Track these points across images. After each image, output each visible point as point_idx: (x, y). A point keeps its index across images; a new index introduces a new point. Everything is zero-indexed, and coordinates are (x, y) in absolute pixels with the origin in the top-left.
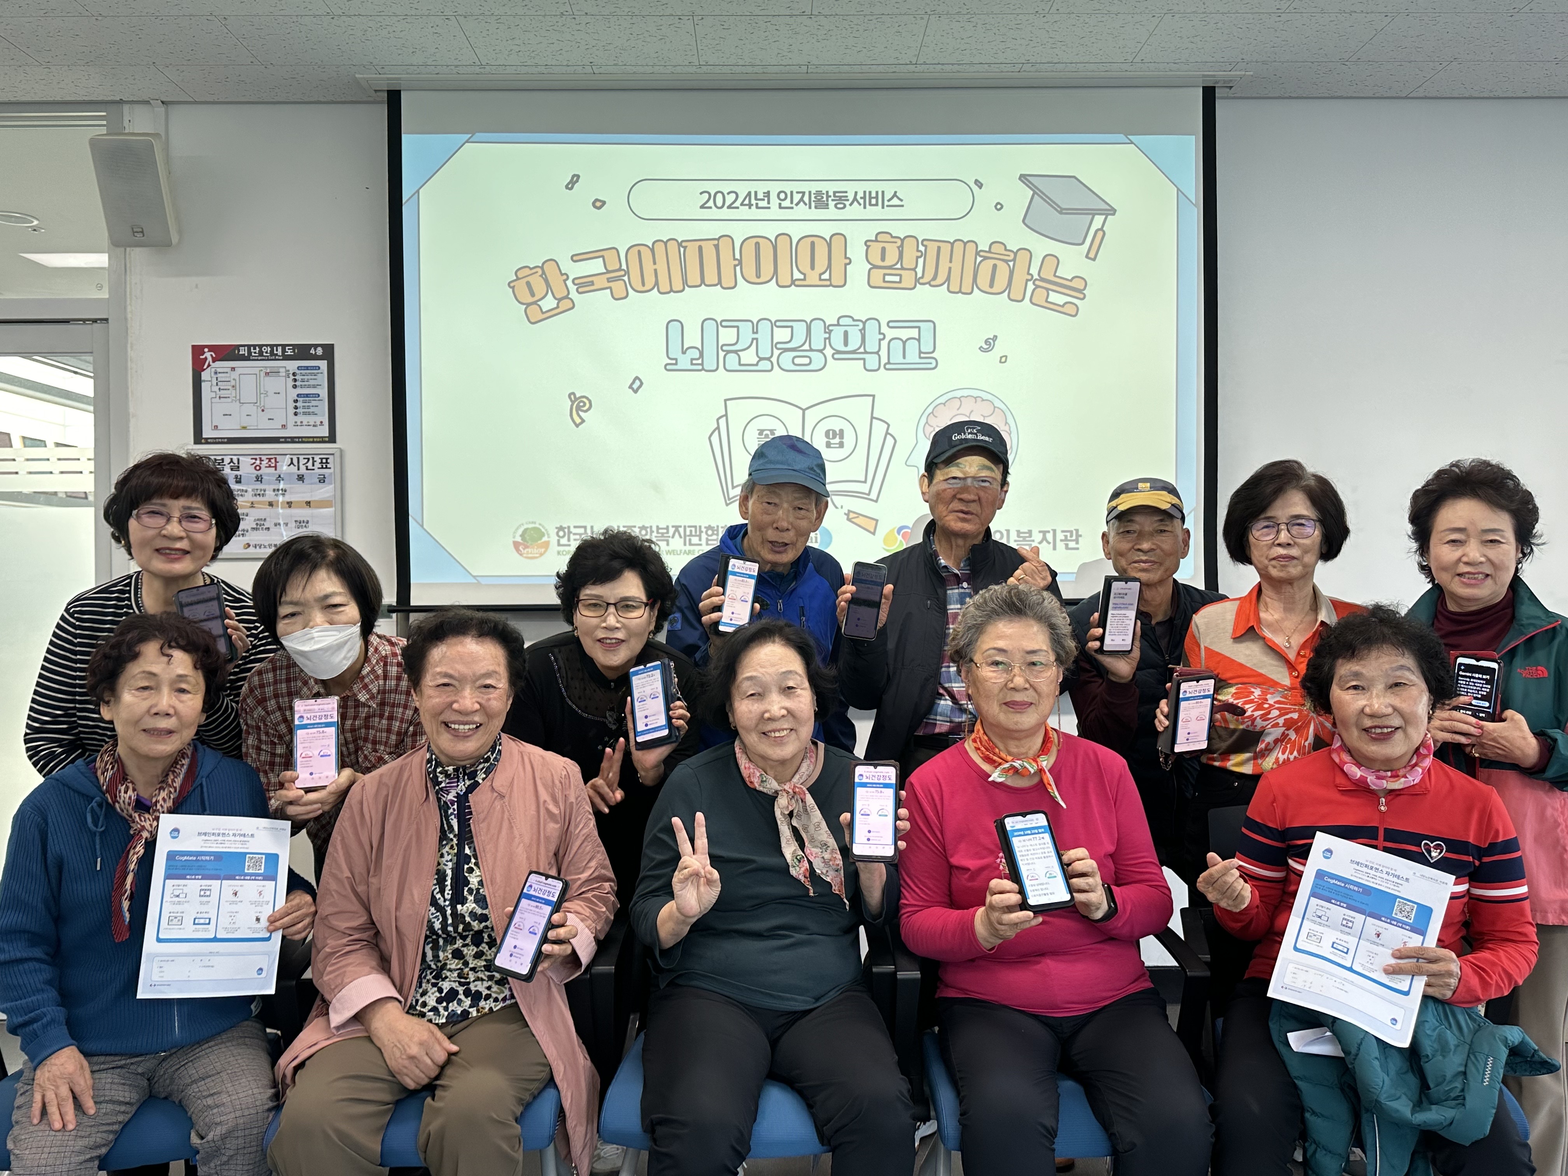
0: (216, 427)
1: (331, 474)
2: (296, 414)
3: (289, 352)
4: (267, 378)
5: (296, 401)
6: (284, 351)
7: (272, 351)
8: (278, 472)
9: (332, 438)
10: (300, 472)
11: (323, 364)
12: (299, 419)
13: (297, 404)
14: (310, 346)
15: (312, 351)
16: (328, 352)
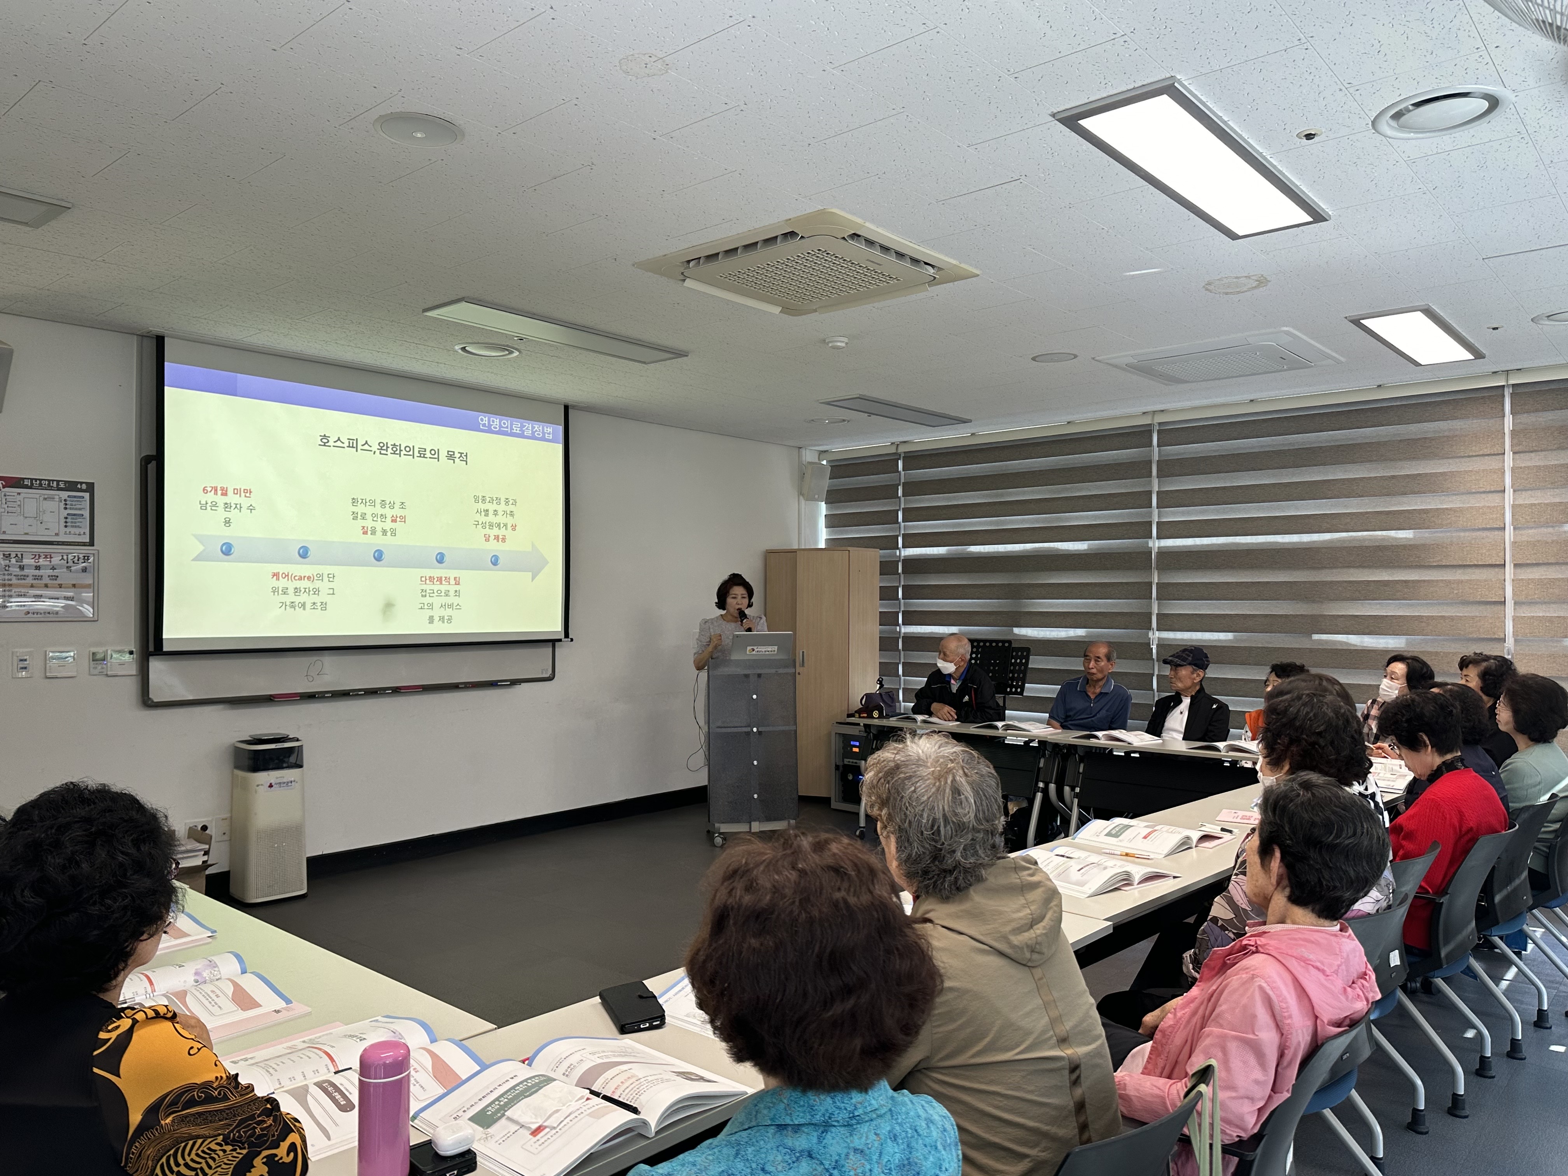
0: (4, 532)
1: (90, 566)
2: (66, 526)
3: (62, 485)
4: (45, 502)
5: (66, 518)
6: (58, 484)
7: (49, 484)
8: (52, 563)
9: (91, 543)
10: (68, 565)
11: (87, 495)
12: (68, 530)
13: (67, 520)
14: (78, 483)
15: (79, 486)
16: (90, 488)
